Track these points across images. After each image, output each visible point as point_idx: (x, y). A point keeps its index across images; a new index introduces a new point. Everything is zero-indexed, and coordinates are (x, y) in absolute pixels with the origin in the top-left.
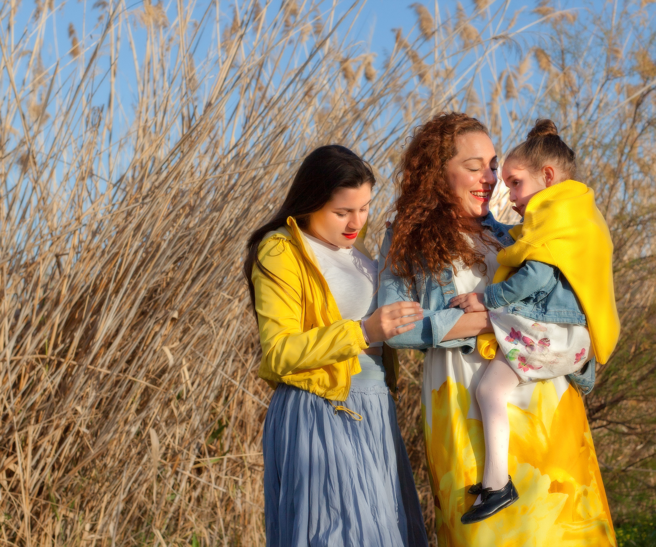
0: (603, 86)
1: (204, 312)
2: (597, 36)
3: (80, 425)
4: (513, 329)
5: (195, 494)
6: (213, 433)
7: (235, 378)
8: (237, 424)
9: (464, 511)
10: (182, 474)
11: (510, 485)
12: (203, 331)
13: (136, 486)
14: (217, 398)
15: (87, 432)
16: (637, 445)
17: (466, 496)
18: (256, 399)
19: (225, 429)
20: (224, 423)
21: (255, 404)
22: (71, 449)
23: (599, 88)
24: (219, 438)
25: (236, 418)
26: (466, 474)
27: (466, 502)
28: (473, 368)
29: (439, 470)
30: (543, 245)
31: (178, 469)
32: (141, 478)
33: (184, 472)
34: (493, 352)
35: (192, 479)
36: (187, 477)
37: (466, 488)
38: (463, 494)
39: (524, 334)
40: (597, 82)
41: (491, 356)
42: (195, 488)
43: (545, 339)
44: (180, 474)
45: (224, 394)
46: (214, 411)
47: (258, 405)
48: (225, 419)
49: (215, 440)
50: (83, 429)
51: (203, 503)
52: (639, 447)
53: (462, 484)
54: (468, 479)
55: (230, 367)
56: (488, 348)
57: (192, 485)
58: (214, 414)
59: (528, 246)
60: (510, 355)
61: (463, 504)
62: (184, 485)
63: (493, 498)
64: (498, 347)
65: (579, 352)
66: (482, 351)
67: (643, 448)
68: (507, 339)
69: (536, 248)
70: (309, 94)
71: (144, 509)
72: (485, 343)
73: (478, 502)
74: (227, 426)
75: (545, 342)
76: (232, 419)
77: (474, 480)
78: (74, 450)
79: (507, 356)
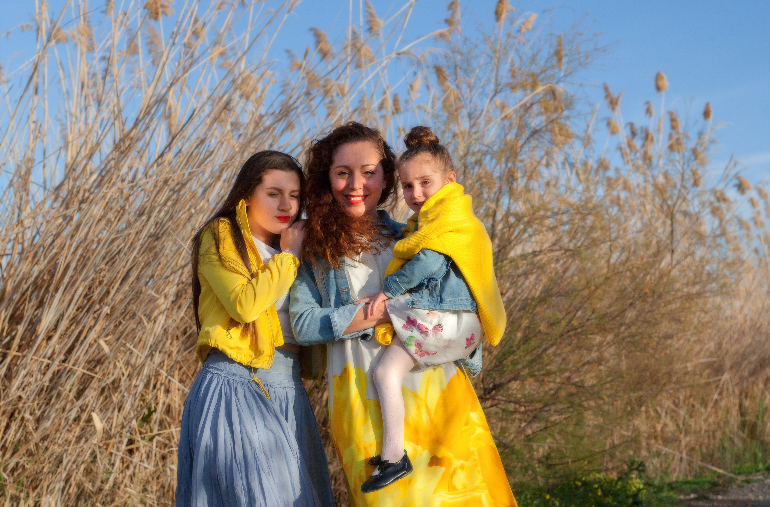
0: (492, 99)
1: (134, 308)
2: (487, 55)
3: (25, 412)
4: (409, 318)
5: (129, 473)
6: (143, 418)
7: (162, 368)
8: (164, 409)
9: (365, 479)
10: (116, 455)
11: (405, 459)
12: (132, 325)
13: (74, 466)
14: (147, 386)
15: (31, 418)
16: (521, 423)
17: (366, 467)
18: (180, 385)
19: (154, 413)
20: (153, 409)
21: (181, 391)
22: (15, 435)
23: (488, 100)
24: (148, 422)
25: (164, 403)
26: (365, 448)
27: (367, 472)
28: (371, 353)
29: (341, 446)
30: (438, 237)
31: (112, 451)
32: (79, 459)
33: (118, 453)
34: (389, 338)
35: (125, 460)
36: (120, 457)
37: (366, 460)
38: (363, 465)
39: (419, 321)
40: (487, 95)
41: (388, 342)
42: (128, 467)
43: (439, 325)
44: (113, 455)
45: (152, 382)
46: (143, 398)
47: (183, 392)
48: (153, 406)
49: (145, 424)
50: (27, 416)
51: (135, 480)
52: (523, 425)
53: (362, 457)
54: (367, 453)
55: (158, 358)
56: (385, 335)
57: (125, 465)
58: (144, 401)
59: (425, 237)
60: (407, 342)
61: (363, 473)
62: (118, 463)
63: (389, 470)
64: (394, 334)
65: (469, 337)
66: (379, 337)
67: (526, 426)
68: (404, 326)
69: (432, 239)
70: (228, 107)
71: (82, 487)
72: (381, 330)
73: (376, 473)
74: (155, 411)
75: (438, 327)
76: (160, 405)
77: (373, 453)
78: (18, 435)
79: (404, 343)
